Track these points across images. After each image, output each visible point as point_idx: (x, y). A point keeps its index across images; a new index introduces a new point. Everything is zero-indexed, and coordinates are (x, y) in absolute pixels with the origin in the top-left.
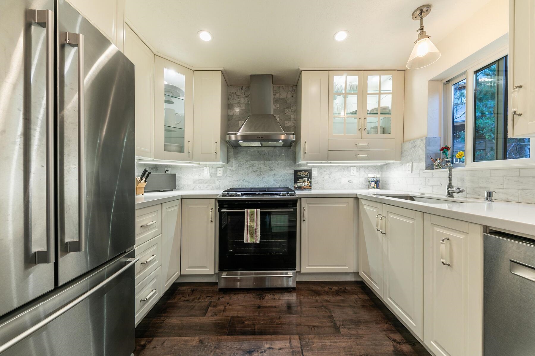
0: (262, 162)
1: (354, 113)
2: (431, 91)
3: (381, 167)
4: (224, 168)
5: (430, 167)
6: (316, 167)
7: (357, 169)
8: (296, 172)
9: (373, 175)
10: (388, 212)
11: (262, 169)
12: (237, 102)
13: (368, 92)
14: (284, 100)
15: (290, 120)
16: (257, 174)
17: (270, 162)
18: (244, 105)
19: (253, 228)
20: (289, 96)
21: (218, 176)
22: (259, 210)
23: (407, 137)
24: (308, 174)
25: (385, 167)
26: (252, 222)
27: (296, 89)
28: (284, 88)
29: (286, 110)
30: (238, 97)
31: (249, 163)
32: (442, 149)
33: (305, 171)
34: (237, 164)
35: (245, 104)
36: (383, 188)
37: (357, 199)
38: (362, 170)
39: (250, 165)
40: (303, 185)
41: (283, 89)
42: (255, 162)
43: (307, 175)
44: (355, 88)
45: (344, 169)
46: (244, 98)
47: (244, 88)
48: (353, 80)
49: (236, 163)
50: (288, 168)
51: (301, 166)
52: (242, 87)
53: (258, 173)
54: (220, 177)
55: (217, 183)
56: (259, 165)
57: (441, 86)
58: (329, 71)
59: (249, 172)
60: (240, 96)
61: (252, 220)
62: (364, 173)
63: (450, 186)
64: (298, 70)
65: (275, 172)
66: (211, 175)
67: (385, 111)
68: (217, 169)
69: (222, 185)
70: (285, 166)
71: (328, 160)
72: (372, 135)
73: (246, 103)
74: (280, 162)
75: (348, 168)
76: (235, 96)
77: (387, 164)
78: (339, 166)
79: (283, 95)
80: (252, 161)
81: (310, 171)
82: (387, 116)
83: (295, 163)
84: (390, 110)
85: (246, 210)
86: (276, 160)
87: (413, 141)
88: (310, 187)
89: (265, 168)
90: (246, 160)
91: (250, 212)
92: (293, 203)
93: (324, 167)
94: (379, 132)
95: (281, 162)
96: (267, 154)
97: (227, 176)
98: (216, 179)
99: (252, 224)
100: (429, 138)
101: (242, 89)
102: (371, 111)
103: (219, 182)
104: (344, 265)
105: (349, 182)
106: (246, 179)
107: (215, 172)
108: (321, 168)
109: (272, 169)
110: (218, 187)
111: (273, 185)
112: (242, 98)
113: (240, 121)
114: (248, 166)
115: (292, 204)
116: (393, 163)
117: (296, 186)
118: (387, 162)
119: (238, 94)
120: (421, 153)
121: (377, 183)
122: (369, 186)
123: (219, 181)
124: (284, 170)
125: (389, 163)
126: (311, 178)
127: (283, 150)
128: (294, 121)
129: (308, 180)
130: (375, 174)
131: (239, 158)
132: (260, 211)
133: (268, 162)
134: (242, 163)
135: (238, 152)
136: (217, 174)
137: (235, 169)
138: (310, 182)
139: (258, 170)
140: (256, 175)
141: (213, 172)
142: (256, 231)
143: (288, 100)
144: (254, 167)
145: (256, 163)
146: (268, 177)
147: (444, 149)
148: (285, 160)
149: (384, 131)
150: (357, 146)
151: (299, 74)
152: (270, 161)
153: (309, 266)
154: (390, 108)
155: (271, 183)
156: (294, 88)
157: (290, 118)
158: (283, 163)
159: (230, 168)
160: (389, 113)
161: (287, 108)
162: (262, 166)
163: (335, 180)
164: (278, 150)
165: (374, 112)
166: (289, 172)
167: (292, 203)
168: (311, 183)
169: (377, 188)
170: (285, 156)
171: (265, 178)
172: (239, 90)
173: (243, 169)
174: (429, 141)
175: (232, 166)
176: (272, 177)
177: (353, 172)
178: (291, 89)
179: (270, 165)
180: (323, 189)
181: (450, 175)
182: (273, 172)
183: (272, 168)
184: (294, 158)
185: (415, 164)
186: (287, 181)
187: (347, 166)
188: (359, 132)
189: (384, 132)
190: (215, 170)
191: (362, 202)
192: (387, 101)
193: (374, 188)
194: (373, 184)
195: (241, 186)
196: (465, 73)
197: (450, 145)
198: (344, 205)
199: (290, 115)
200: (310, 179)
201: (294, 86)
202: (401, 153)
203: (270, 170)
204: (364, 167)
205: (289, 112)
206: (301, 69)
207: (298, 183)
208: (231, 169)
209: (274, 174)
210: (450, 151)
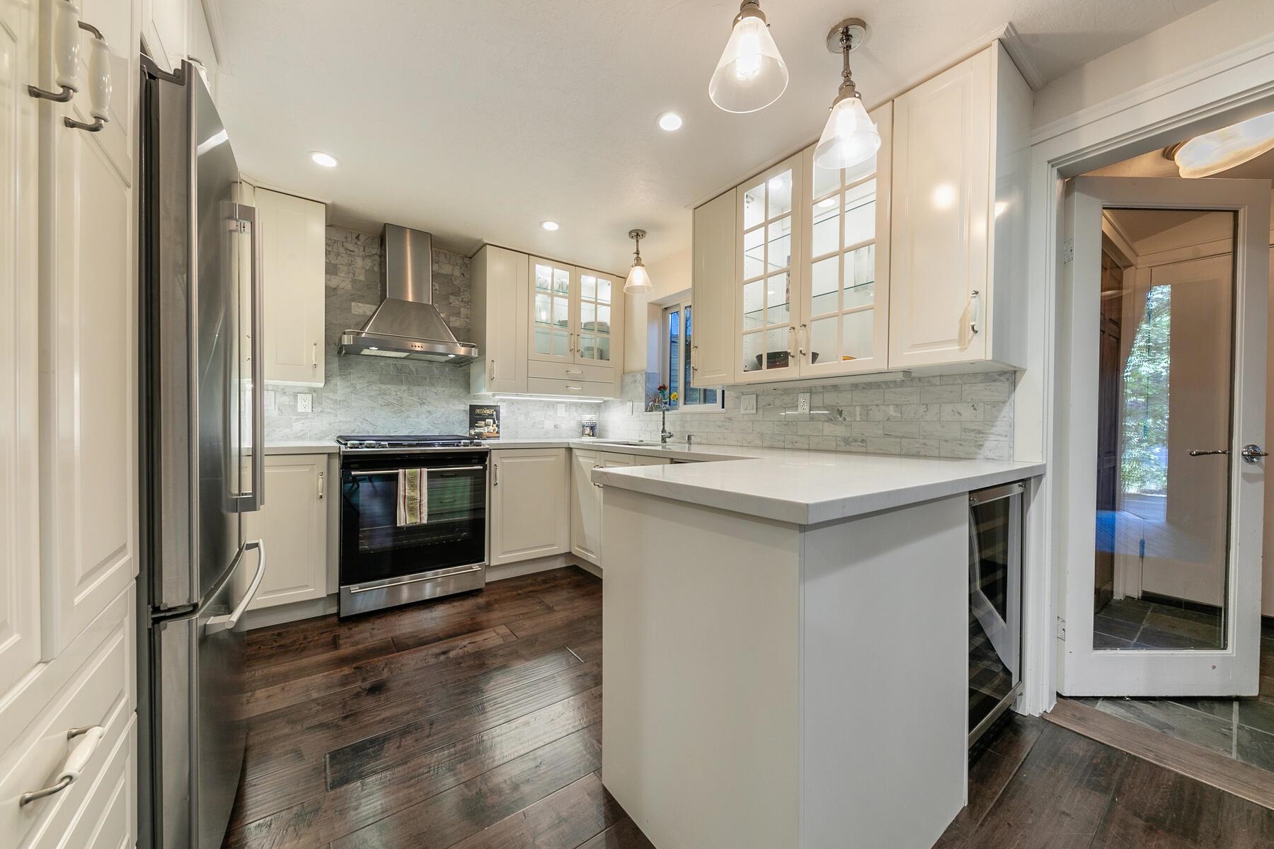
0: (404, 388)
1: (563, 324)
2: (651, 317)
3: (599, 405)
4: (315, 394)
5: (649, 409)
6: (504, 401)
7: (566, 406)
8: (473, 408)
9: (588, 417)
10: (606, 460)
11: (404, 400)
12: (346, 261)
13: (582, 298)
14: (449, 278)
15: (460, 317)
16: (392, 410)
17: (421, 389)
18: (364, 271)
19: (414, 499)
20: (457, 273)
21: (299, 411)
22: (425, 470)
23: (627, 369)
24: (495, 413)
25: (603, 405)
26: (413, 491)
27: (470, 264)
28: (448, 257)
29: (452, 298)
30: (348, 252)
31: (374, 387)
32: (659, 389)
33: (489, 407)
34: (349, 387)
35: (366, 271)
36: (600, 437)
37: (569, 450)
38: (573, 409)
39: (378, 392)
40: (485, 430)
41: (446, 258)
42: (389, 386)
43: (493, 415)
44: (565, 287)
45: (548, 407)
46: (364, 258)
47: (362, 237)
48: (563, 276)
49: (346, 387)
50: (456, 402)
51: (478, 399)
52: (359, 235)
53: (396, 409)
54: (305, 415)
55: (298, 426)
56: (398, 393)
57: (660, 312)
58: (529, 254)
59: (375, 405)
60: (353, 251)
61: (413, 487)
62: (575, 414)
63: (663, 431)
64: (480, 241)
65: (430, 408)
66: (279, 409)
67: (603, 329)
68: (297, 396)
69: (310, 430)
70: (451, 396)
71: (528, 392)
72: (586, 360)
73: (367, 268)
74: (440, 389)
75: (553, 405)
76: (342, 250)
77: (605, 402)
78: (540, 401)
79: (446, 269)
80: (382, 383)
81: (497, 408)
82: (604, 335)
83: (469, 393)
84: (608, 328)
85: (401, 471)
86: (432, 385)
87: (633, 373)
88: (498, 435)
89: (411, 398)
90: (369, 382)
91: (410, 474)
92: (482, 457)
93: (518, 402)
94: (595, 356)
95: (443, 389)
96: (415, 373)
97: (322, 412)
98: (294, 418)
99: (413, 494)
100: (649, 373)
101: (357, 237)
102: (585, 324)
103: (303, 423)
104: (553, 545)
105: (556, 427)
106: (370, 420)
107: (292, 403)
108: (512, 402)
109: (424, 401)
110: (299, 435)
111: (426, 431)
112: (358, 256)
113: (353, 301)
114: (373, 393)
115: (479, 459)
116: (613, 401)
117: (473, 433)
118: (606, 399)
119: (350, 247)
120: (641, 390)
121: (592, 428)
122: (583, 434)
123: (303, 421)
124: (448, 404)
125: (608, 401)
126: (498, 419)
127: (447, 369)
128: (468, 320)
129: (494, 423)
130: (591, 416)
131: (352, 376)
132: (428, 472)
133: (416, 389)
134: (358, 387)
135: (350, 365)
136: (296, 406)
137: (342, 399)
138: (498, 426)
139: (395, 401)
140: (391, 412)
141: (287, 403)
142: (420, 505)
143: (455, 280)
144: (387, 397)
145: (392, 388)
146: (418, 415)
147: (662, 388)
148: (451, 387)
149: (602, 355)
150: (568, 374)
151: (478, 247)
152: (419, 385)
153: (504, 553)
154: (609, 324)
155: (423, 427)
156: (466, 260)
157: (460, 313)
158: (446, 392)
159: (331, 395)
160: (608, 333)
161: (453, 294)
162: (405, 395)
163: (534, 423)
164: (437, 368)
165: (589, 327)
166: (459, 408)
167: (477, 457)
168: (499, 428)
169: (593, 435)
170: (451, 379)
171: (410, 417)
172: (352, 239)
173: (363, 400)
174: (649, 377)
175: (334, 392)
176: (424, 416)
177: (561, 412)
178: (460, 261)
179: (420, 395)
180: (516, 438)
181: (664, 418)
182: (425, 408)
183: (426, 399)
184: (467, 385)
185: (636, 403)
186: (453, 423)
187: (552, 402)
188: (570, 353)
189: (601, 358)
190: (292, 398)
191: (576, 452)
192: (605, 315)
193: (589, 435)
194: (588, 431)
195: (358, 433)
196: (678, 305)
197: (667, 384)
198: (553, 459)
199: (460, 308)
200: (496, 422)
201: (466, 257)
202: (622, 389)
203: (421, 404)
204: (575, 404)
205: (457, 302)
206: (486, 241)
207: (477, 427)
208: (333, 397)
209: (429, 412)
210: (668, 391)
